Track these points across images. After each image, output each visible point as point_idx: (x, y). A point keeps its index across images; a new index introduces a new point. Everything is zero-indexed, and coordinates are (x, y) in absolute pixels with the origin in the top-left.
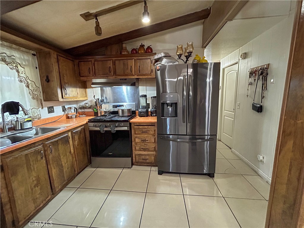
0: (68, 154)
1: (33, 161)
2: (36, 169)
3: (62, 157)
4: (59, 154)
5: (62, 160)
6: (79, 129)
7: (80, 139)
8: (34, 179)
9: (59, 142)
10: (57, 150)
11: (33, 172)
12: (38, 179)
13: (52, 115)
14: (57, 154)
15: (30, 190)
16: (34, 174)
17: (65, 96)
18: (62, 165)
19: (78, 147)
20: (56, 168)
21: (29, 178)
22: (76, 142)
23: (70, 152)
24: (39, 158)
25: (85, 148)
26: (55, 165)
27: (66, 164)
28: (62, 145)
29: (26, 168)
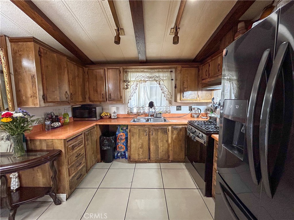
0: (164, 141)
1: (142, 134)
2: (142, 139)
3: (159, 141)
4: (157, 138)
5: (159, 143)
6: (179, 127)
7: (179, 135)
8: (140, 144)
9: (159, 130)
10: (157, 135)
11: (141, 140)
12: (142, 145)
13: (179, 112)
14: (156, 137)
15: (138, 148)
16: (141, 141)
17: (182, 98)
18: (158, 146)
19: (175, 140)
20: (154, 145)
21: (138, 142)
22: (174, 136)
23: (167, 141)
24: (145, 134)
25: (183, 145)
26: (153, 144)
27: (162, 148)
28: (161, 133)
29: (138, 136)
